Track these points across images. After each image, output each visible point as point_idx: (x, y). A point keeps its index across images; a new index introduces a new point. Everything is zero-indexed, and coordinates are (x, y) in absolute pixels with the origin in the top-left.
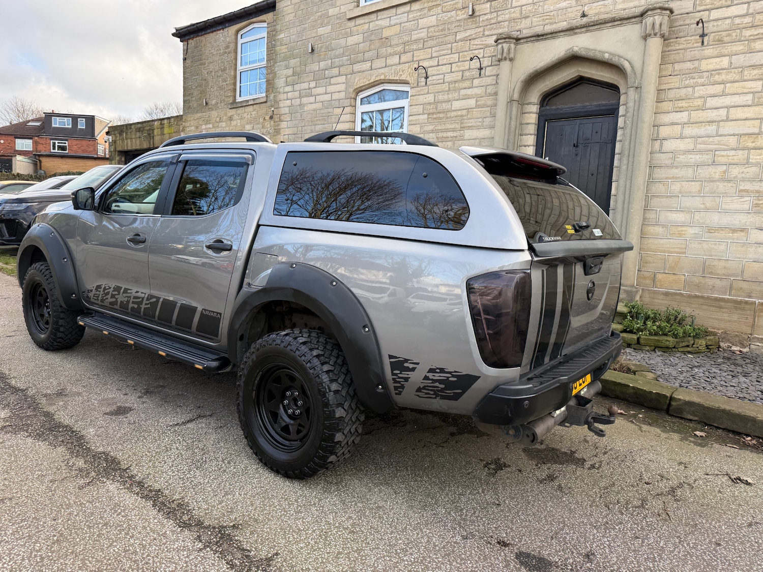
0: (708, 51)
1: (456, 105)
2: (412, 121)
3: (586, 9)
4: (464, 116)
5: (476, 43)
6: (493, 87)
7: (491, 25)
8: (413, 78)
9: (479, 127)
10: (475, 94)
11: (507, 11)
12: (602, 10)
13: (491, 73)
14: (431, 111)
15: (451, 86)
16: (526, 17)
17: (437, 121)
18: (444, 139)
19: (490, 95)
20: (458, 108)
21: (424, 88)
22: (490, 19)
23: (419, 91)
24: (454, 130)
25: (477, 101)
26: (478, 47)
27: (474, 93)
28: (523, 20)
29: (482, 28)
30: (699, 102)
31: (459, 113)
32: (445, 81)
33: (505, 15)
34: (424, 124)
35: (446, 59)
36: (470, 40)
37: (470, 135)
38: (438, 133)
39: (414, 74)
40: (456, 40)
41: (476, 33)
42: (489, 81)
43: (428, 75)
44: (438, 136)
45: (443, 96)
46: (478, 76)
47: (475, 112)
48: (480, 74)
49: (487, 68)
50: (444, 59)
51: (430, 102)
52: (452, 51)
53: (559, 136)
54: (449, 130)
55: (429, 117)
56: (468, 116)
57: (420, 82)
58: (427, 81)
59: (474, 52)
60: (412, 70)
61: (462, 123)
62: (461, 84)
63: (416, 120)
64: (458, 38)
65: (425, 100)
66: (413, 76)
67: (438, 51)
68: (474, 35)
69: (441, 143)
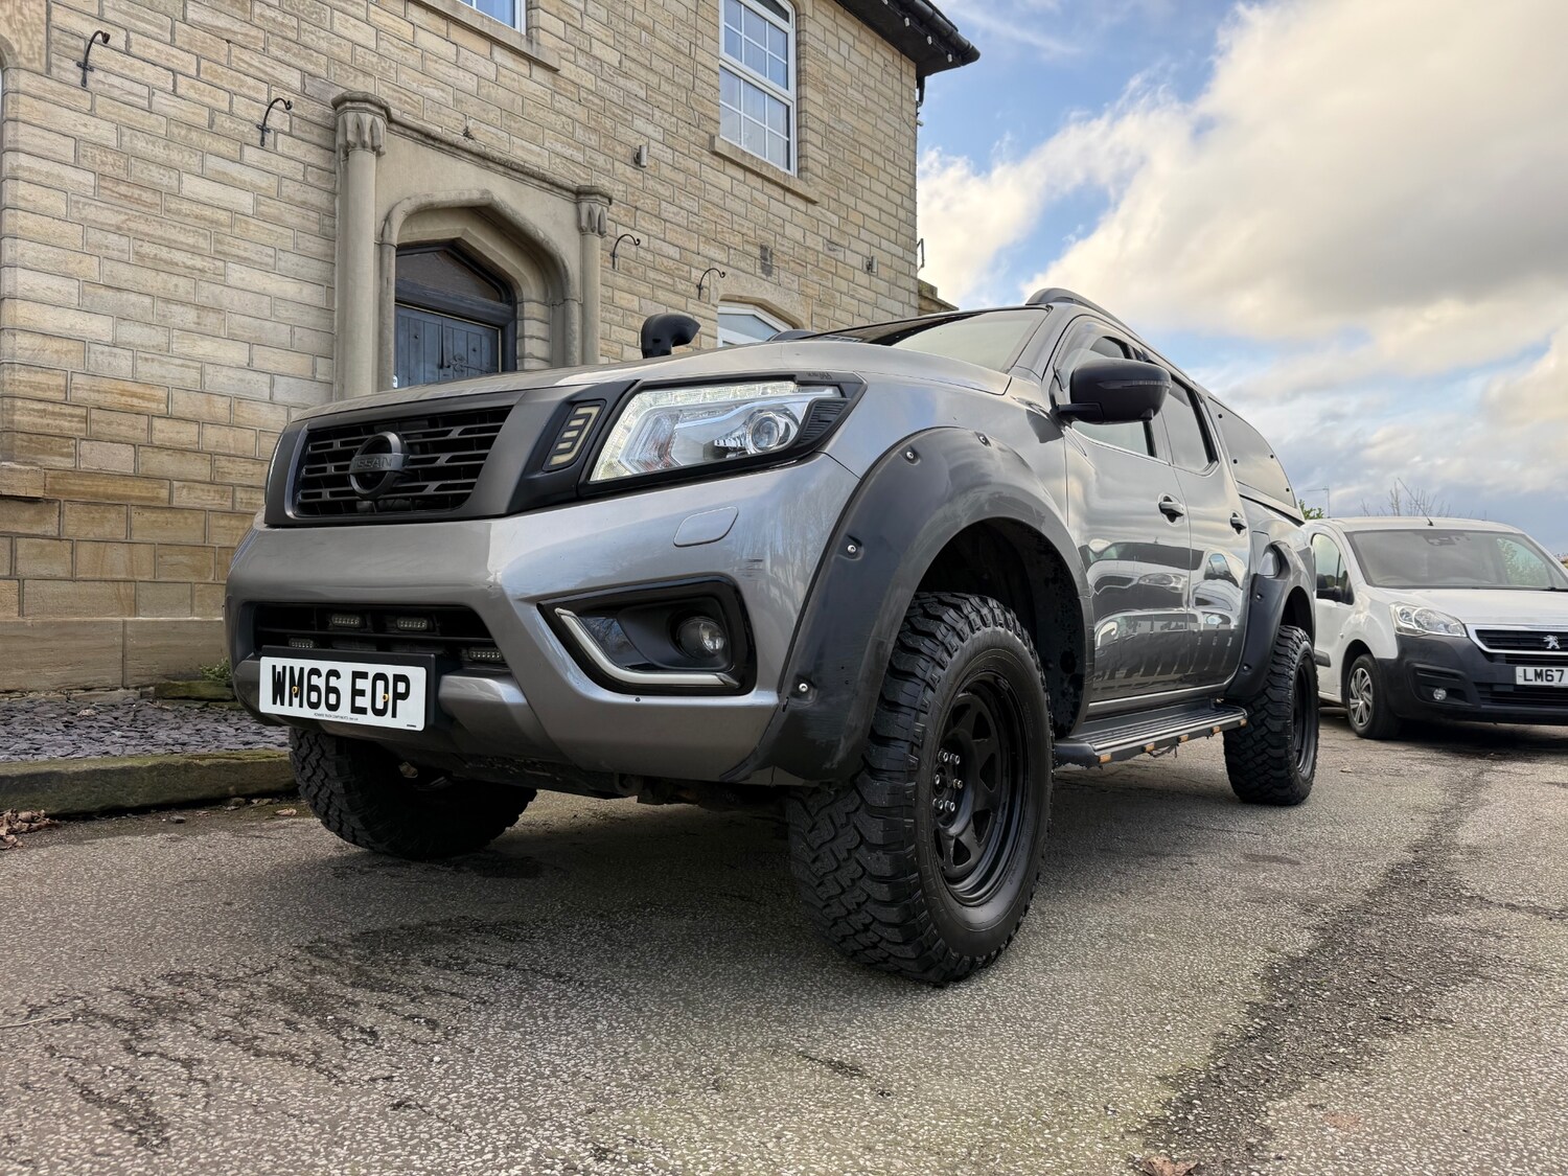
0: (621, 281)
1: (194, 186)
2: (30, 170)
3: (471, 124)
4: (222, 225)
5: (247, 59)
6: (298, 186)
7: (284, 38)
8: (25, 43)
9: (268, 269)
10: (251, 185)
11: (323, 34)
12: (494, 141)
13: (291, 153)
14: (108, 170)
15: (176, 131)
16: (366, 74)
17: (135, 206)
18: (163, 266)
19: (290, 201)
20: (202, 198)
21: (73, 90)
22: (282, 24)
23: (53, 92)
24: (194, 251)
25: (257, 203)
26: (252, 71)
27: (247, 179)
28: (359, 73)
29: (261, 35)
30: (616, 348)
31: (208, 212)
32: (155, 107)
33: (318, 38)
34: (83, 199)
35: (157, 50)
36: (228, 41)
37: (243, 279)
38: (140, 243)
39: (28, 29)
40: (185, 18)
41: (246, 35)
42: (286, 167)
43: (90, 62)
44: (140, 250)
45: (150, 146)
46: (258, 143)
47: (252, 227)
48: (263, 139)
49: (280, 136)
50: (150, 47)
51: (105, 142)
52: (173, 39)
53: (412, 339)
54: (180, 246)
55: (103, 184)
56: (237, 230)
57: (59, 67)
58: (88, 78)
59: (242, 77)
60: (22, 14)
61: (219, 242)
62: (208, 141)
63: (48, 175)
64: (191, 15)
65: (84, 130)
66: (26, 34)
67: (126, 13)
68: (239, 37)
69: (154, 273)
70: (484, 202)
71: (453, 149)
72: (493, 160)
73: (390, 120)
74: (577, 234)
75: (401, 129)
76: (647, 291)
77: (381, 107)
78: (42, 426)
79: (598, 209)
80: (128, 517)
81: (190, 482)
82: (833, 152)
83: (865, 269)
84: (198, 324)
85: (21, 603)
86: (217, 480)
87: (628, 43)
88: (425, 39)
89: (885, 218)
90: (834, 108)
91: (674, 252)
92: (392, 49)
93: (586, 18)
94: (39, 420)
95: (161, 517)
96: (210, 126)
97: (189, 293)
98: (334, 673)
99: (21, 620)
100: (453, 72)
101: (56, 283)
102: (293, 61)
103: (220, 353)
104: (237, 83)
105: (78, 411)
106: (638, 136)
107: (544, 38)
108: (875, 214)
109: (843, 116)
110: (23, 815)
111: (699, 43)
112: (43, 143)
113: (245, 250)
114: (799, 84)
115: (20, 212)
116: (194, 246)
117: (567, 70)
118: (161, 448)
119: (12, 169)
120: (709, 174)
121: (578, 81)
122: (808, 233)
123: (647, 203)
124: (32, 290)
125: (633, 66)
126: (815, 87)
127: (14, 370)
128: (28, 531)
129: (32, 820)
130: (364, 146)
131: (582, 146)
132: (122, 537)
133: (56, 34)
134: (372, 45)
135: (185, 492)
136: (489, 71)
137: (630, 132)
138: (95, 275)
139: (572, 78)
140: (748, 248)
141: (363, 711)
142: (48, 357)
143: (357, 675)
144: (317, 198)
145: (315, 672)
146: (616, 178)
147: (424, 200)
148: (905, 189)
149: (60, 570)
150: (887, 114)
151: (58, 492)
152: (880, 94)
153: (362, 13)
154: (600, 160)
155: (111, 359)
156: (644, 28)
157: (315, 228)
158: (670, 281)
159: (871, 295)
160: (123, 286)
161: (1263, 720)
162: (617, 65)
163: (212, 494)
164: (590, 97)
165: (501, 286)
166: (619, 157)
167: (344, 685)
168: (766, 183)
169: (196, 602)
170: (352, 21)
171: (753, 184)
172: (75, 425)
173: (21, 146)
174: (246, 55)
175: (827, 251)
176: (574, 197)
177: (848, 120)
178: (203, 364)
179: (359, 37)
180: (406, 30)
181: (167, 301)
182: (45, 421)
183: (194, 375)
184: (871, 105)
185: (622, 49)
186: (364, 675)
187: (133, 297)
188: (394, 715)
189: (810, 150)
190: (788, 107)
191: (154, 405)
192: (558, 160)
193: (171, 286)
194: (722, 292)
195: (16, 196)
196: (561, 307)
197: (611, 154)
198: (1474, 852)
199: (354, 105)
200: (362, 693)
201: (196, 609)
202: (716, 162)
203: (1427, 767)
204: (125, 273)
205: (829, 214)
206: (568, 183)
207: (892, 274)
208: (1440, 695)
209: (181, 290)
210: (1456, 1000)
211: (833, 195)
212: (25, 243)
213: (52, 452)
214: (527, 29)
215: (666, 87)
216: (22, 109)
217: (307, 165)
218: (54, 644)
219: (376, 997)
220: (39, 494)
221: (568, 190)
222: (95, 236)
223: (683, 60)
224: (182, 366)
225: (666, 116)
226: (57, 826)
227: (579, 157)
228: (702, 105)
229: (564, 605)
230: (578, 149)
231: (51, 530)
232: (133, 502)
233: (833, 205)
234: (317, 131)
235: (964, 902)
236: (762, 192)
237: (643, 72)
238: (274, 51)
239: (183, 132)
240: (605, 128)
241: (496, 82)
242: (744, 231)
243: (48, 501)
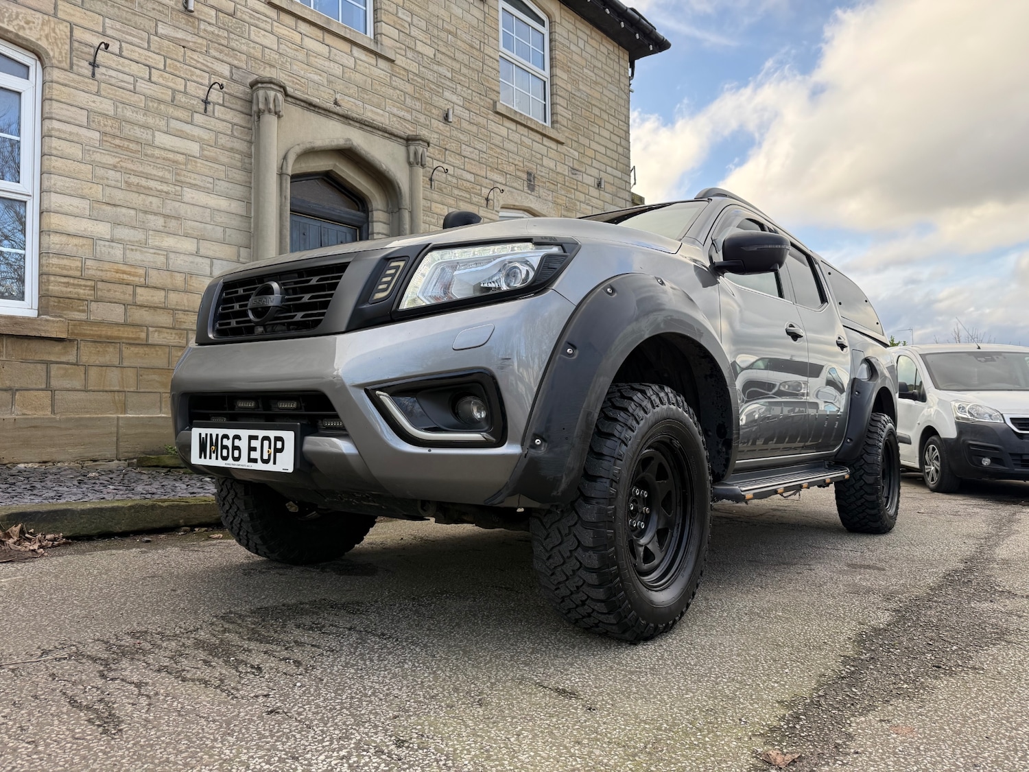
0: (435, 196)
1: (162, 139)
2: (59, 130)
3: (338, 96)
4: (180, 164)
5: (196, 58)
6: (228, 138)
7: (219, 44)
8: (57, 51)
9: (210, 191)
10: (198, 137)
11: (244, 41)
12: (354, 108)
13: (223, 117)
14: (108, 129)
15: (151, 104)
16: (272, 66)
17: (125, 153)
18: (142, 190)
19: (223, 148)
20: (168, 147)
21: (87, 80)
22: (218, 35)
23: (73, 81)
24: (163, 180)
25: (202, 149)
26: (199, 65)
27: (196, 134)
28: (267, 66)
29: (205, 42)
31: (171, 156)
32: (138, 89)
33: (241, 43)
34: (94, 149)
35: (139, 54)
36: (184, 47)
37: (193, 198)
38: (128, 176)
39: (59, 42)
40: (156, 33)
41: (195, 43)
42: (221, 126)
43: (97, 62)
44: (129, 180)
45: (135, 115)
46: (203, 111)
47: (199, 165)
48: (206, 109)
49: (217, 106)
50: (134, 51)
51: (107, 113)
52: (149, 46)
53: (302, 235)
54: (153, 177)
55: (105, 138)
56: (189, 167)
57: (78, 65)
58: (96, 72)
59: (193, 69)
60: (55, 32)
61: (177, 174)
62: (171, 110)
63: (71, 133)
64: (160, 31)
65: (93, 105)
66: (57, 45)
67: (120, 31)
68: (191, 44)
69: (137, 195)
70: (347, 146)
71: (328, 114)
72: (353, 119)
73: (286, 95)
74: (407, 166)
75: (293, 100)
76: (453, 202)
77: (281, 87)
78: (67, 293)
79: (420, 150)
80: (120, 351)
81: (160, 328)
82: (574, 110)
83: (596, 186)
84: (165, 227)
85: (53, 406)
86: (177, 326)
87: (440, 43)
88: (309, 43)
89: (609, 152)
90: (574, 82)
91: (470, 177)
92: (287, 49)
93: (412, 27)
94: (65, 289)
95: (141, 350)
96: (172, 101)
97: (159, 207)
98: (237, 437)
99: (53, 416)
100: (327, 63)
101: (76, 202)
102: (225, 59)
103: (179, 245)
104: (189, 74)
105: (89, 283)
106: (446, 102)
107: (386, 41)
108: (603, 150)
109: (581, 87)
110: (49, 537)
111: (486, 41)
112: (68, 113)
113: (195, 179)
114: (551, 67)
115: (53, 158)
116: (162, 177)
117: (400, 60)
118: (142, 306)
119: (49, 130)
120: (493, 126)
121: (407, 68)
122: (558, 164)
123: (453, 146)
124: (60, 206)
125: (443, 57)
126: (562, 69)
127: (49, 257)
128: (58, 360)
129: (54, 540)
130: (270, 111)
131: (410, 110)
132: (117, 363)
133: (76, 45)
134: (275, 47)
135: (156, 334)
136: (350, 62)
137: (441, 100)
138: (100, 197)
139: (403, 65)
140: (519, 174)
141: (255, 461)
142: (69, 249)
143: (251, 438)
144: (241, 146)
145: (226, 436)
146: (433, 130)
147: (308, 146)
148: (622, 134)
149: (78, 384)
150: (609, 85)
151: (77, 334)
152: (605, 72)
153: (269, 28)
154: (422, 119)
155: (110, 250)
156: (450, 32)
157: (239, 164)
158: (468, 196)
159: (600, 203)
160: (118, 203)
161: (861, 476)
162: (433, 57)
163: (174, 335)
164: (415, 78)
165: (359, 200)
166: (434, 116)
167: (243, 444)
168: (530, 132)
169: (163, 405)
170: (263, 32)
171: (522, 132)
172: (87, 292)
173: (54, 116)
174: (195, 56)
175: (571, 175)
176: (405, 142)
177: (584, 89)
178: (168, 252)
179: (266, 42)
180: (297, 37)
181: (145, 212)
182: (69, 290)
183: (163, 259)
184: (599, 80)
185: (436, 47)
186: (256, 438)
187: (124, 210)
188: (275, 463)
189: (559, 109)
190: (545, 82)
191: (137, 279)
192: (395, 119)
193: (147, 202)
194: (502, 203)
195: (51, 147)
196: (397, 214)
197: (429, 114)
198: (1006, 562)
199: (264, 85)
200: (255, 449)
201: (163, 410)
202: (498, 118)
203: (978, 510)
204: (119, 196)
205: (572, 151)
206: (402, 134)
207: (614, 189)
208: (986, 462)
209: (154, 205)
210: (986, 657)
211: (574, 138)
212: (56, 177)
213: (72, 309)
214: (375, 35)
215: (464, 70)
216: (55, 92)
217: (234, 124)
218: (73, 431)
219: (263, 647)
220: (64, 336)
221: (401, 138)
222: (100, 172)
223: (476, 53)
224: (155, 253)
225: (465, 89)
226: (70, 544)
227: (408, 117)
228: (488, 81)
229: (380, 389)
230: (408, 112)
231: (72, 358)
232: (124, 341)
233: (575, 145)
234: (240, 103)
235: (650, 588)
236: (528, 137)
237: (449, 61)
238: (213, 52)
239: (156, 105)
240: (425, 98)
241: (355, 70)
242: (516, 163)
243: (70, 341)
